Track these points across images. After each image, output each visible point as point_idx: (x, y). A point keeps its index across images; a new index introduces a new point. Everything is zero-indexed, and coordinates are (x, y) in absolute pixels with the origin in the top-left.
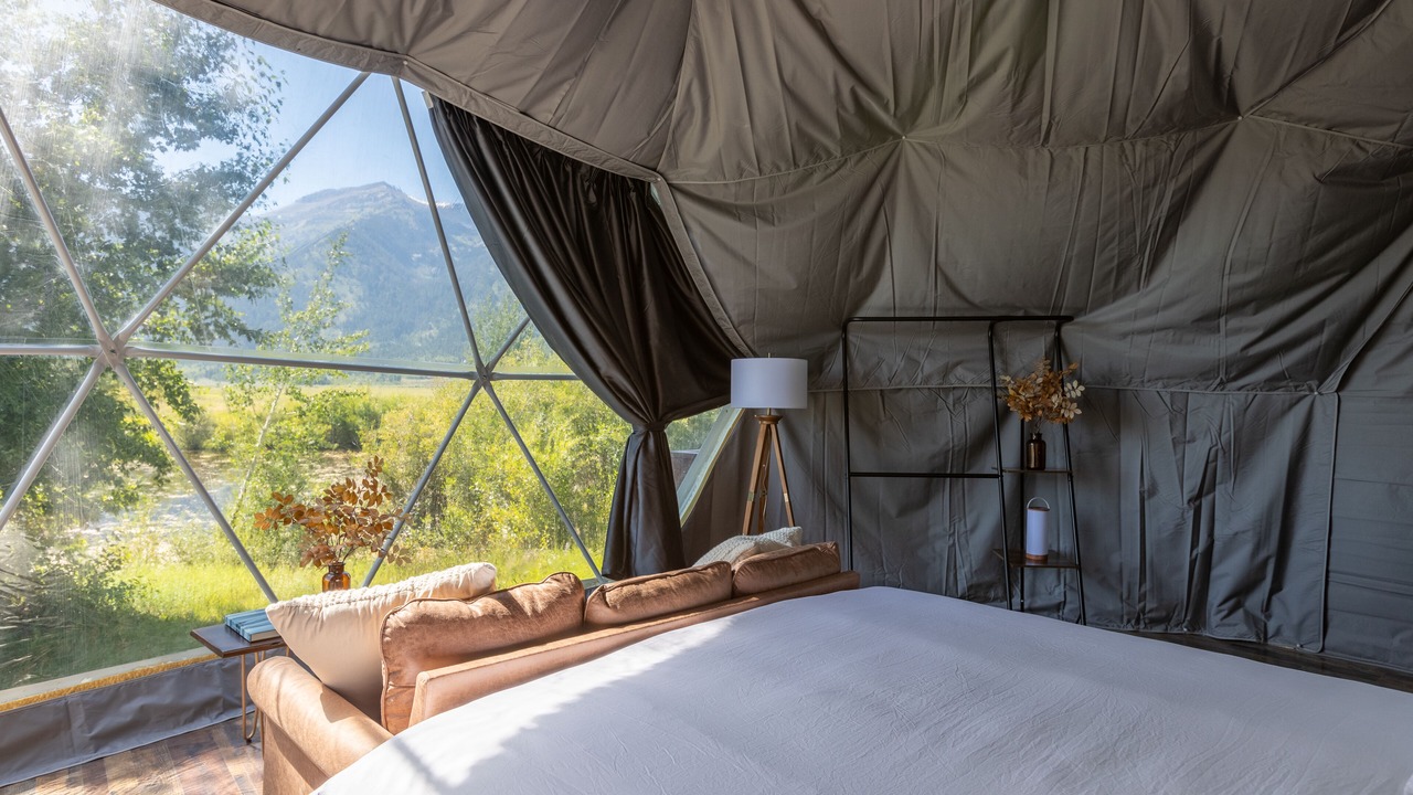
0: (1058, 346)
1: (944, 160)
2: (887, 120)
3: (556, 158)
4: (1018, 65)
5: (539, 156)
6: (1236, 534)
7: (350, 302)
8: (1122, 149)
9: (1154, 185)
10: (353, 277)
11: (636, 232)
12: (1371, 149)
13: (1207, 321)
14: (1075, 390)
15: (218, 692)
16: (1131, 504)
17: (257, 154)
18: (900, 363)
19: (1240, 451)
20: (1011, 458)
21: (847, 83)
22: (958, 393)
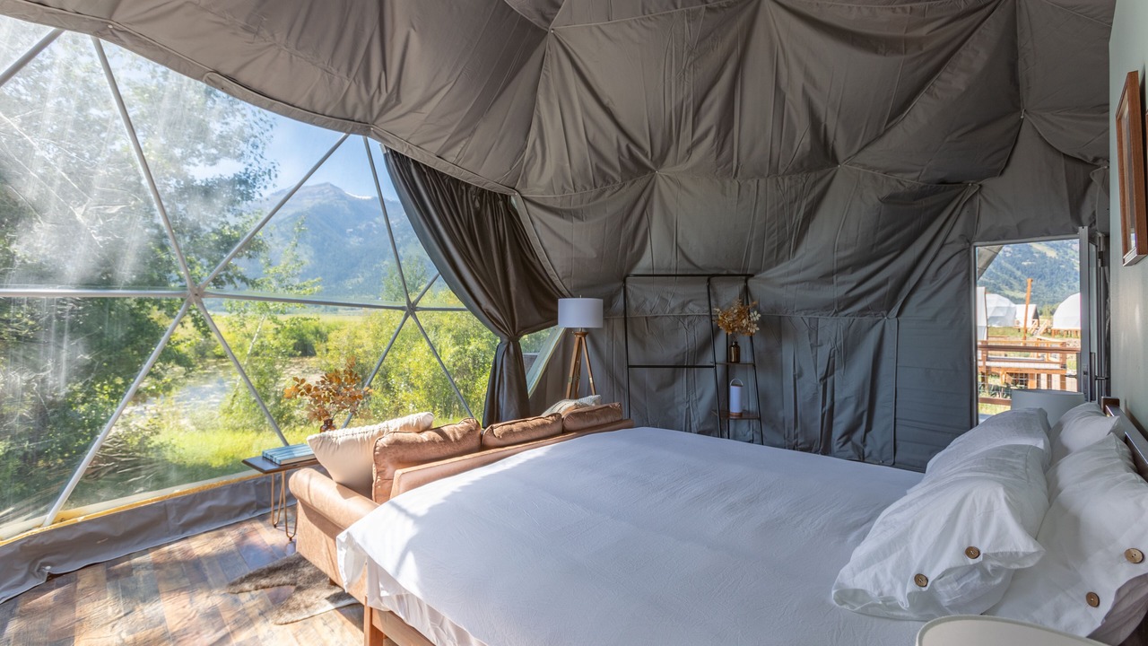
0: (746, 290)
1: (680, 185)
2: (648, 162)
3: (457, 182)
4: (719, 134)
5: (447, 181)
6: (846, 398)
7: (305, 259)
8: (778, 182)
9: (795, 201)
10: (307, 243)
11: (502, 224)
12: (907, 185)
13: (827, 277)
14: (756, 316)
15: (254, 498)
16: (789, 381)
17: (257, 169)
18: (656, 301)
19: (847, 351)
20: (721, 356)
21: (624, 142)
22: (690, 318)
